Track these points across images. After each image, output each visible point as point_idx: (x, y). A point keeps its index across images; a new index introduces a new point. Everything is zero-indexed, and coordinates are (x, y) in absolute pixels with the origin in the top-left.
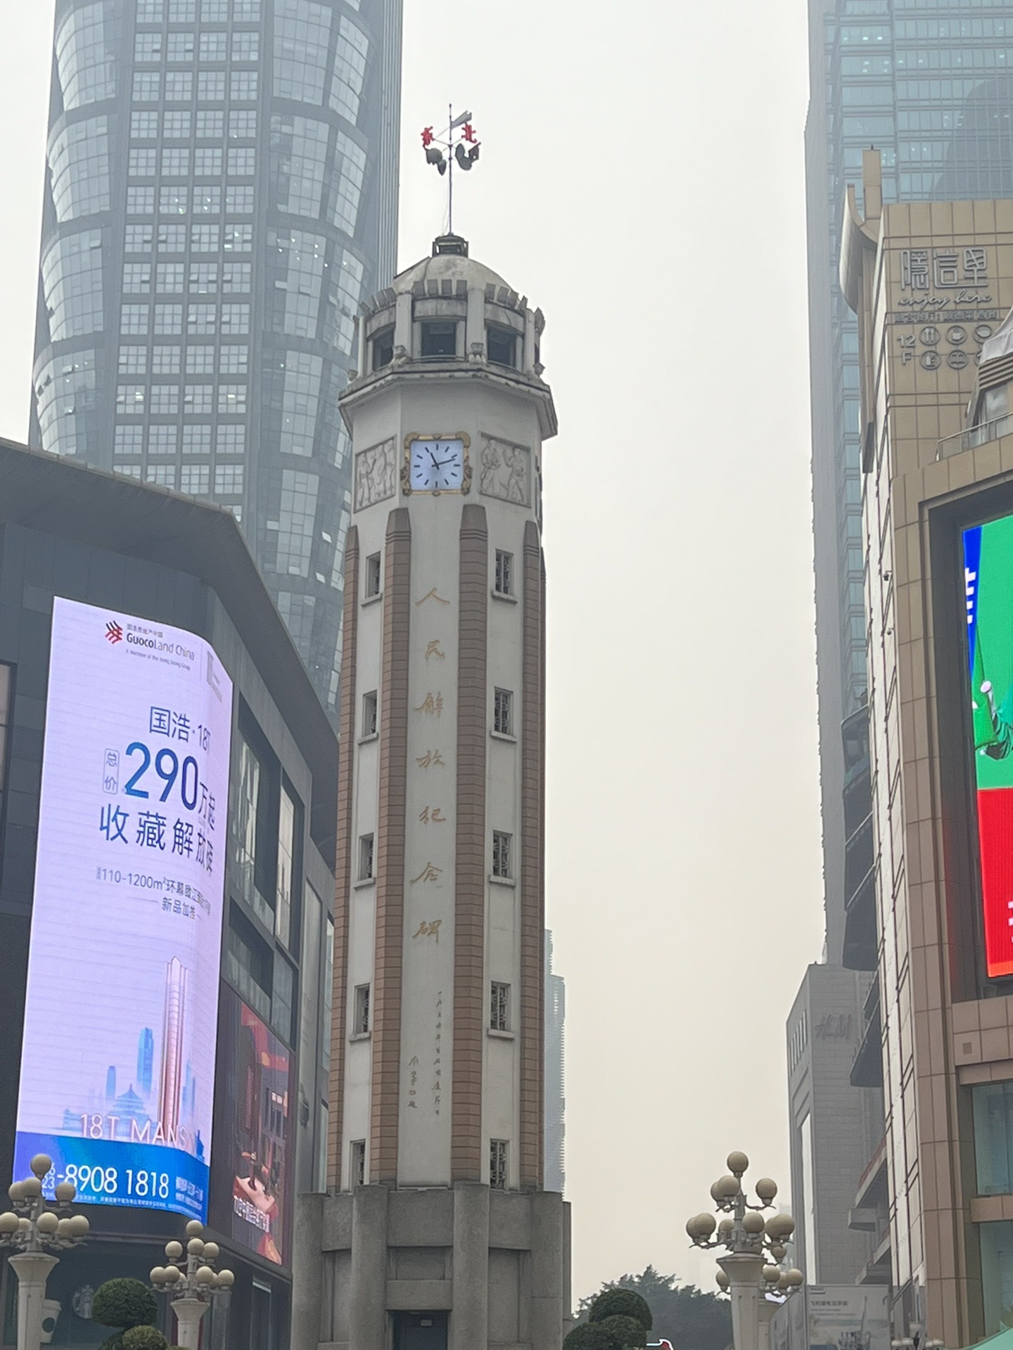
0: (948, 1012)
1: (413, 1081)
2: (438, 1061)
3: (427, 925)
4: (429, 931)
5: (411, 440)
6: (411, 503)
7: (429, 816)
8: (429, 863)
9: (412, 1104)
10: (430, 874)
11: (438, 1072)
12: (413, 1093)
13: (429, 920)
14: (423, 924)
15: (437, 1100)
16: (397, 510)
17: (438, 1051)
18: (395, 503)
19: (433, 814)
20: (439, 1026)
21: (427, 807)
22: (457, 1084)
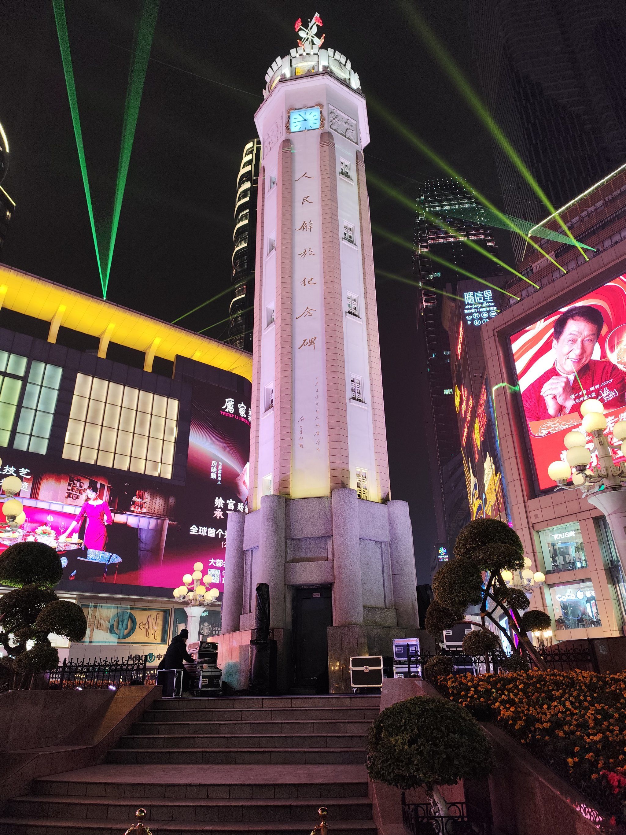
0: (526, 503)
1: (301, 431)
2: (317, 419)
3: (307, 341)
4: (309, 344)
5: (290, 109)
6: (291, 137)
7: (307, 282)
8: (307, 307)
9: (301, 446)
10: (308, 311)
11: (319, 425)
12: (301, 439)
13: (308, 338)
14: (305, 340)
15: (318, 442)
16: (284, 141)
17: (318, 412)
18: (283, 138)
19: (309, 281)
20: (317, 397)
21: (305, 278)
22: (331, 430)
